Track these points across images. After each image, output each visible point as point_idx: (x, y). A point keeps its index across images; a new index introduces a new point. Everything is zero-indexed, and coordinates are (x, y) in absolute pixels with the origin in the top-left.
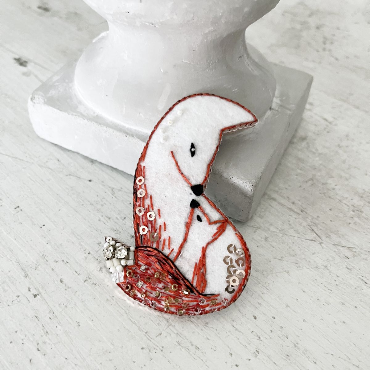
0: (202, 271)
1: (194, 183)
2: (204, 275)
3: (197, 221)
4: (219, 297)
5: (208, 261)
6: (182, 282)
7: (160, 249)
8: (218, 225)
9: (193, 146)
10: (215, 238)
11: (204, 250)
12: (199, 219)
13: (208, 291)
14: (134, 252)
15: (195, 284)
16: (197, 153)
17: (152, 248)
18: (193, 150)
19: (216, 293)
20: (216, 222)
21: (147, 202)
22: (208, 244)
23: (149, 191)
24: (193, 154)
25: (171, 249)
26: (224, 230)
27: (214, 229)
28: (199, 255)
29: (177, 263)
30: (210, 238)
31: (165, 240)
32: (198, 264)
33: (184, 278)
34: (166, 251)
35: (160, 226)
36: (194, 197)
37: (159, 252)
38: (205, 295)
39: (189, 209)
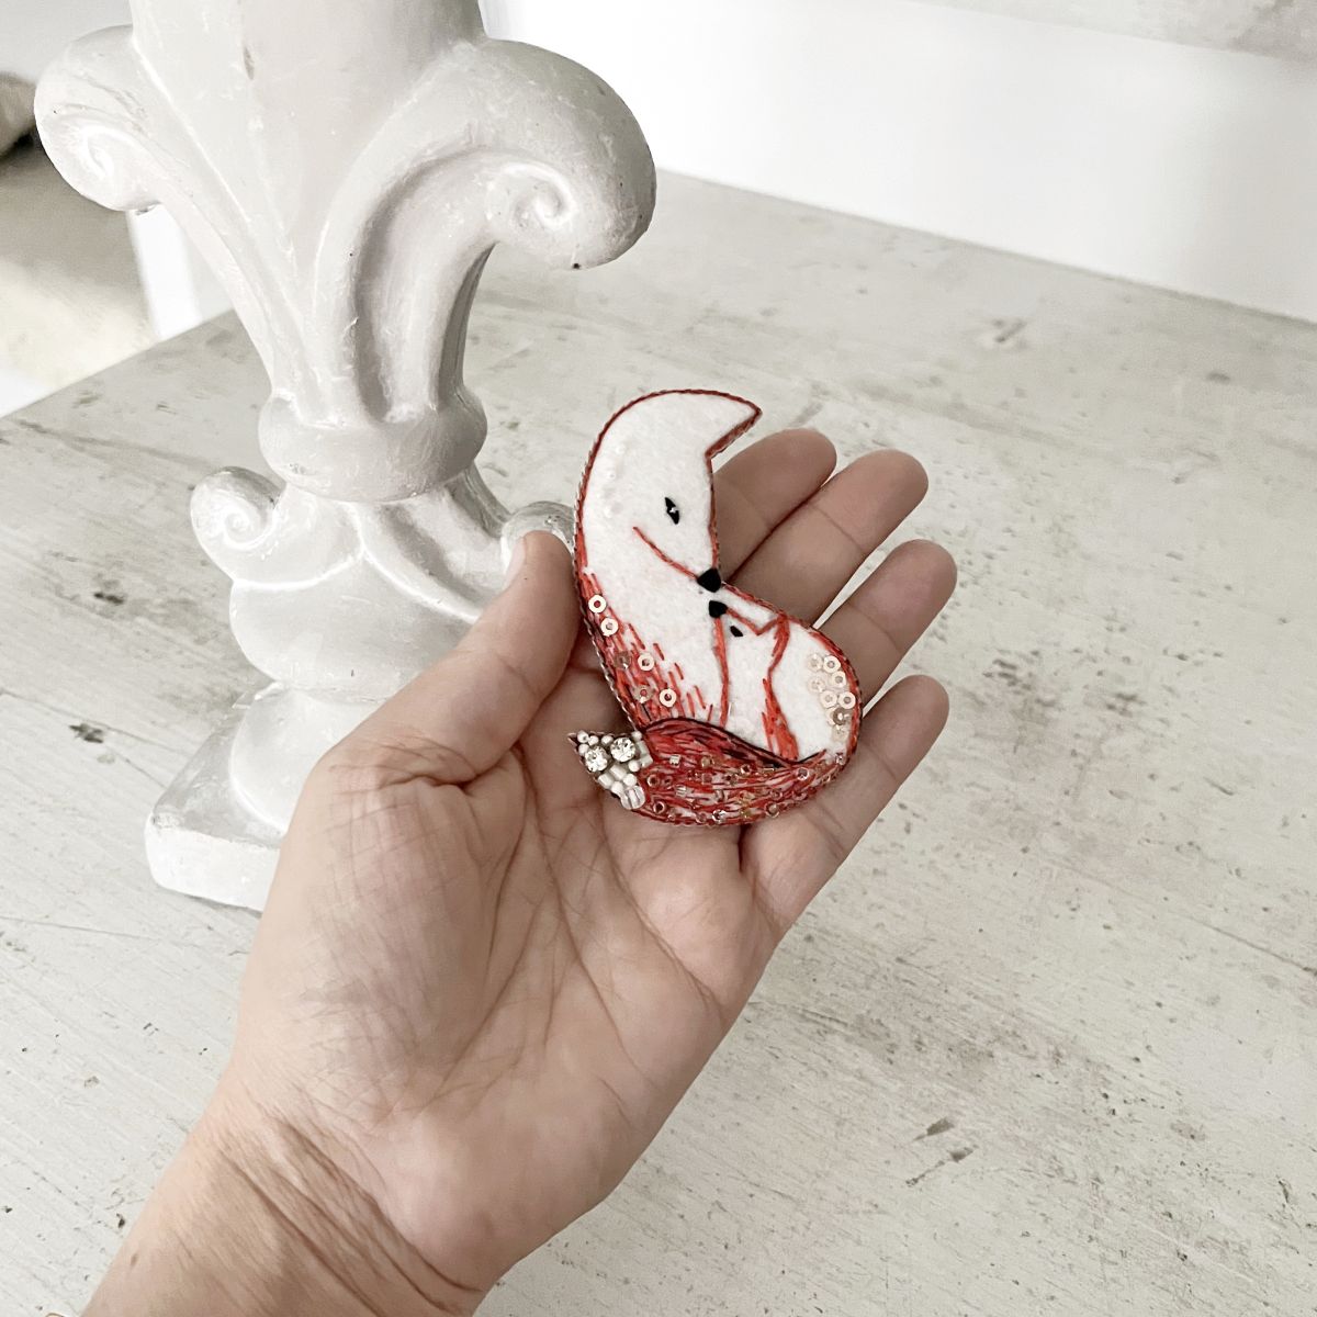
0: (778, 722)
1: (700, 570)
2: (784, 727)
3: (733, 637)
4: (826, 756)
5: (782, 701)
6: (751, 756)
7: (688, 715)
8: (773, 631)
9: (669, 503)
10: (778, 656)
11: (768, 684)
12: (736, 633)
13: (804, 753)
14: (642, 739)
15: (776, 750)
16: (682, 513)
17: (672, 719)
18: (673, 510)
19: (819, 750)
20: (767, 628)
21: (628, 638)
22: (771, 670)
23: (621, 617)
24: (676, 518)
25: (708, 708)
26: (787, 635)
27: (769, 640)
28: (762, 695)
29: (730, 727)
30: (770, 659)
31: (688, 695)
32: (766, 713)
33: (753, 748)
34: (701, 715)
35: (670, 673)
36: (708, 596)
37: (689, 720)
38: (802, 762)
39: (710, 622)
